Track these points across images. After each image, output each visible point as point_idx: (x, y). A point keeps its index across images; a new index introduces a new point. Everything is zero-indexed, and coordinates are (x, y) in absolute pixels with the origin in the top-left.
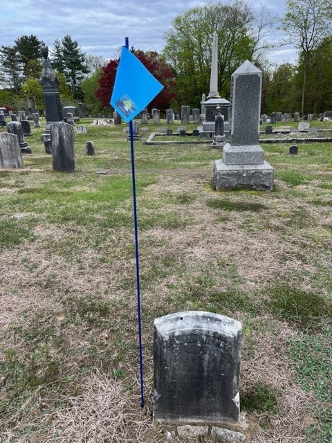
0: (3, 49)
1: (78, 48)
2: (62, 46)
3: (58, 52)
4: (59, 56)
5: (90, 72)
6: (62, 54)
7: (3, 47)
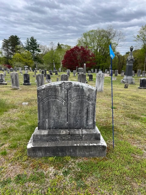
0: (4, 40)
1: (36, 42)
2: (30, 41)
3: (28, 43)
4: (28, 44)
5: (41, 52)
6: (29, 44)
7: (4, 39)
